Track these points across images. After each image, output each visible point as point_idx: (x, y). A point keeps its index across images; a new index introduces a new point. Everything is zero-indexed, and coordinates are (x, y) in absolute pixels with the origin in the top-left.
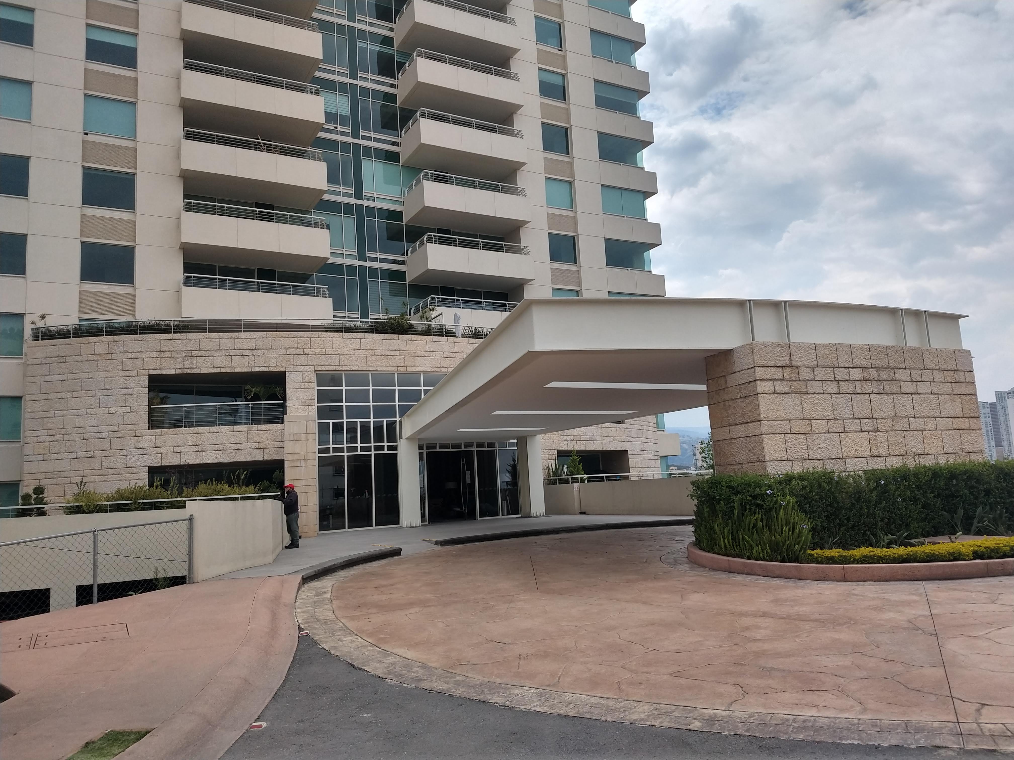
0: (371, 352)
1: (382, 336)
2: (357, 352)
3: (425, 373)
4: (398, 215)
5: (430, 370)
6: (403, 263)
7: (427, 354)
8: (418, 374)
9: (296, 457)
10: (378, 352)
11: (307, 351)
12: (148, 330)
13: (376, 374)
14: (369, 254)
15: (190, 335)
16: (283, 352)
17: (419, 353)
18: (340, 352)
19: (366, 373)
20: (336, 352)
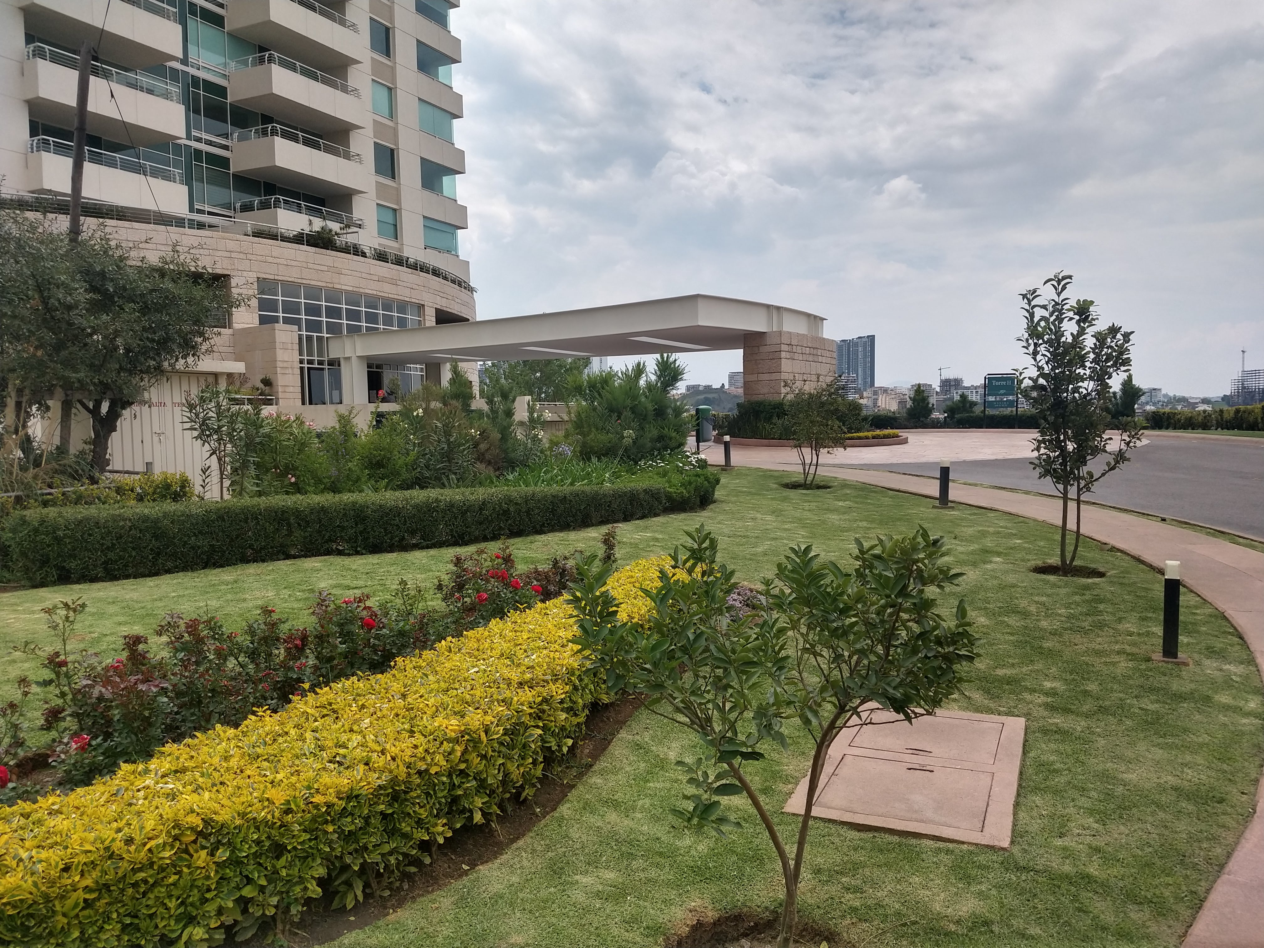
0: (305, 265)
1: (313, 249)
2: (294, 263)
3: (347, 292)
4: (221, 91)
5: (351, 289)
6: (226, 148)
7: (349, 272)
8: (341, 291)
9: (285, 365)
10: (311, 266)
11: (249, 256)
12: (93, 212)
13: (308, 287)
14: (194, 133)
15: (136, 225)
16: (228, 254)
17: (344, 271)
18: (278, 261)
19: (299, 285)
20: (275, 261)
